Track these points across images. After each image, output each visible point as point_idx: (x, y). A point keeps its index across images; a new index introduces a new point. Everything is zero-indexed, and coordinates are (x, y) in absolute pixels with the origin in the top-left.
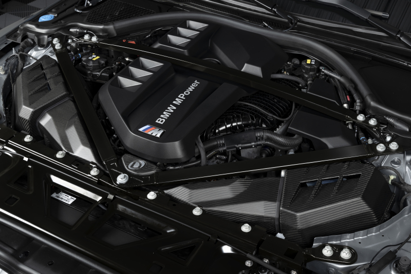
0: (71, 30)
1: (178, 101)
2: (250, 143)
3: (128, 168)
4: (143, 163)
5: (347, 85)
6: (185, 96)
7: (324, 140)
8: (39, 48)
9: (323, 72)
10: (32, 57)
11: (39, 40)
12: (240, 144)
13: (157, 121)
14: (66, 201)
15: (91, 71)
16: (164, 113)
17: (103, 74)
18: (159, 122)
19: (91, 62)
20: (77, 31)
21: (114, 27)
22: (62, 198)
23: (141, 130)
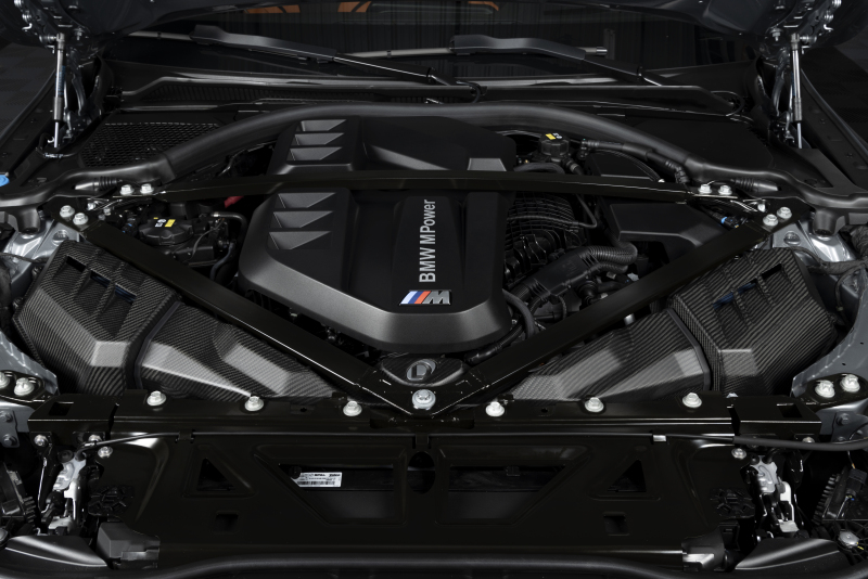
0: (78, 187)
1: (428, 238)
2: (582, 273)
3: (409, 381)
4: (429, 364)
5: (643, 153)
6: (431, 228)
7: (684, 236)
8: (25, 237)
9: (586, 146)
10: (18, 257)
11: (20, 221)
12: (567, 279)
13: (421, 280)
14: (327, 483)
15: (172, 249)
16: (421, 263)
17: (201, 248)
18: (427, 280)
19: (168, 232)
20: (94, 187)
21: (169, 162)
22: (315, 483)
23: (406, 301)
